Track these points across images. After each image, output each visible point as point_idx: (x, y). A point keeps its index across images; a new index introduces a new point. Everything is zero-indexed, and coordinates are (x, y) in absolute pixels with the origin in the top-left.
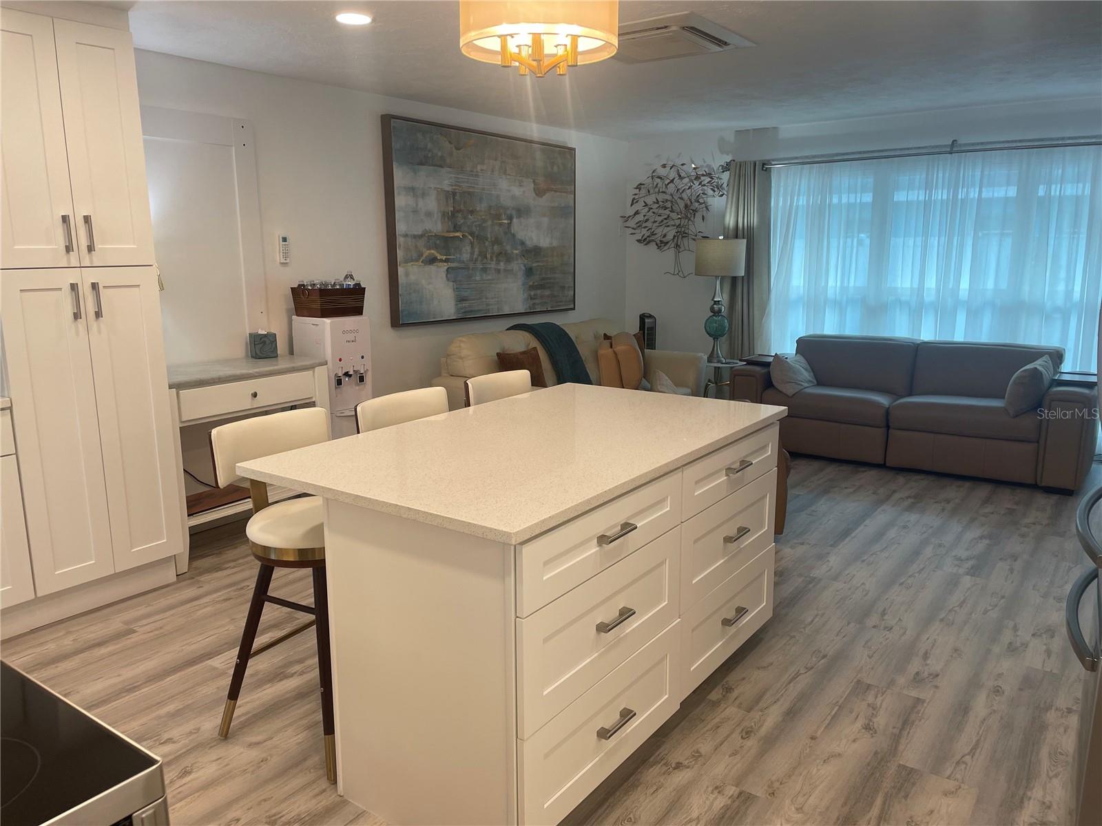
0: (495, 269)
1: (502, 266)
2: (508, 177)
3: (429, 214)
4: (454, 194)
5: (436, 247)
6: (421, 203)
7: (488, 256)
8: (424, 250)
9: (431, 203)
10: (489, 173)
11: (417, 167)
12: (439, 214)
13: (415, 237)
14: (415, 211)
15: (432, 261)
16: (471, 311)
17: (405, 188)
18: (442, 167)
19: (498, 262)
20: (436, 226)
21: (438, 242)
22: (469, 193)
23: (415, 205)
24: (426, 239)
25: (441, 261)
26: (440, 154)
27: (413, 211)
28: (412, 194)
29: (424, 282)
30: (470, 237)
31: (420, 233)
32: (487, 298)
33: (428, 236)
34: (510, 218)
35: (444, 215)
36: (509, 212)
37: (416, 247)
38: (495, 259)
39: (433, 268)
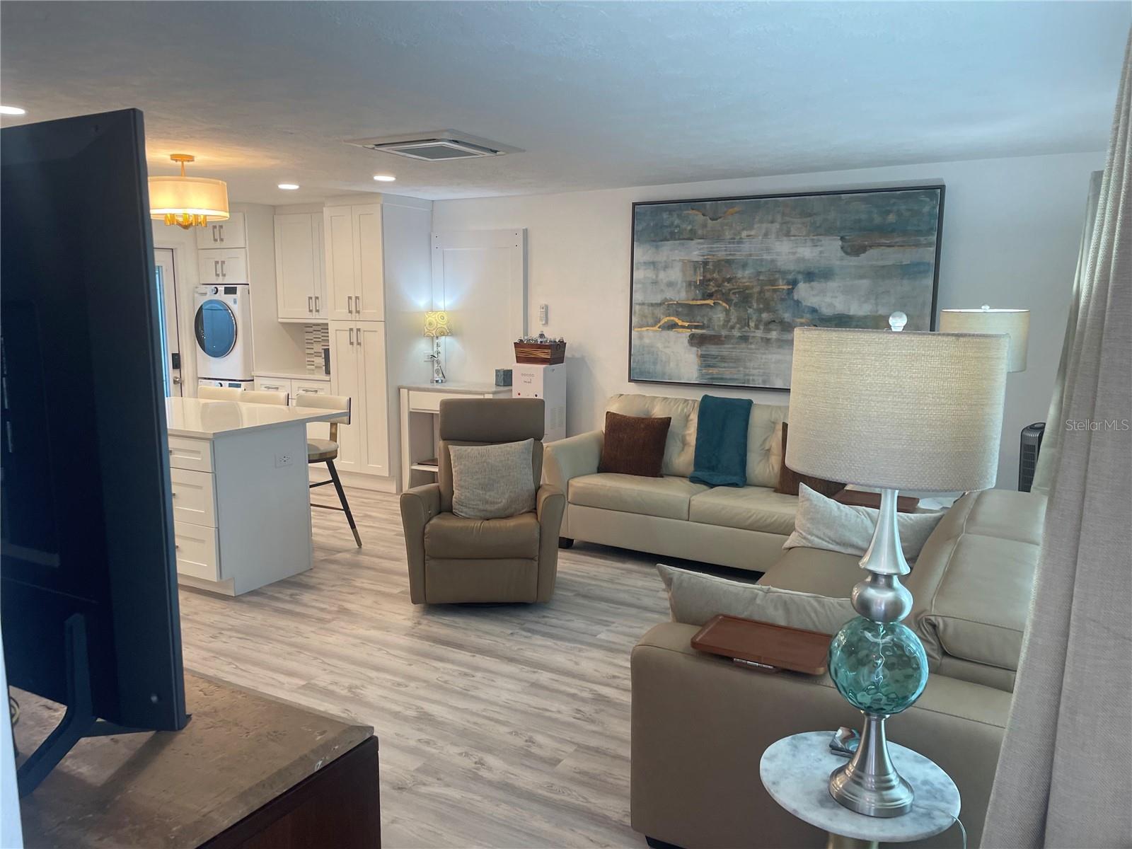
0: (762, 338)
1: (774, 335)
2: (793, 238)
3: (670, 284)
4: (705, 263)
5: (677, 314)
6: (662, 275)
7: (752, 324)
8: (662, 317)
9: (675, 274)
10: (760, 238)
11: (660, 243)
12: (684, 284)
13: (652, 305)
14: (655, 283)
15: (672, 326)
16: (722, 379)
17: (645, 263)
18: (692, 240)
19: (768, 330)
20: (681, 296)
21: (680, 309)
22: (728, 261)
23: (654, 277)
24: (666, 307)
25: (683, 327)
26: (689, 228)
27: (652, 283)
28: (652, 267)
29: (660, 345)
30: (724, 304)
31: (659, 302)
32: (745, 368)
33: (669, 305)
34: (794, 283)
35: (690, 284)
36: (790, 277)
37: (653, 314)
38: (762, 327)
39: (672, 333)
